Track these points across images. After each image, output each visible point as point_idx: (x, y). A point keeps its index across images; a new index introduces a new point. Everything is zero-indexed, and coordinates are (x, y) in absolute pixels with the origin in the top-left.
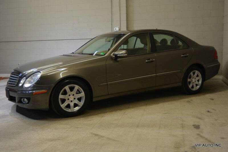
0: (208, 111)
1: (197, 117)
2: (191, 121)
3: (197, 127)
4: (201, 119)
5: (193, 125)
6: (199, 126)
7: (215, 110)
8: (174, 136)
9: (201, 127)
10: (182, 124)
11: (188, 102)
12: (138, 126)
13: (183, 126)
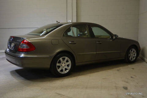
0: (132, 77)
1: (125, 81)
2: (121, 84)
3: (126, 88)
4: (128, 83)
5: (123, 87)
6: (127, 87)
7: (136, 77)
8: (111, 95)
9: (129, 88)
10: (116, 86)
11: (118, 70)
12: (86, 88)
13: (116, 88)
